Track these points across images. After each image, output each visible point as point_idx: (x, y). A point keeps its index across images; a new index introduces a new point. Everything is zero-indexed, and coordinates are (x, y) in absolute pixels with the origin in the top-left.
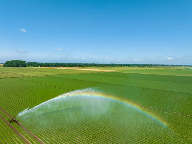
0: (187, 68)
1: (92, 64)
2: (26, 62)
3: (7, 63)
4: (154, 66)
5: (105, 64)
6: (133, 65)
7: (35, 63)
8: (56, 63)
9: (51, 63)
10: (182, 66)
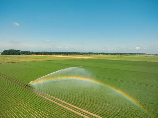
0: (150, 55)
1: (73, 53)
2: (20, 51)
3: (5, 52)
4: (124, 54)
5: (84, 53)
6: (107, 53)
7: (27, 52)
8: (44, 52)
9: (40, 52)
10: (147, 54)
